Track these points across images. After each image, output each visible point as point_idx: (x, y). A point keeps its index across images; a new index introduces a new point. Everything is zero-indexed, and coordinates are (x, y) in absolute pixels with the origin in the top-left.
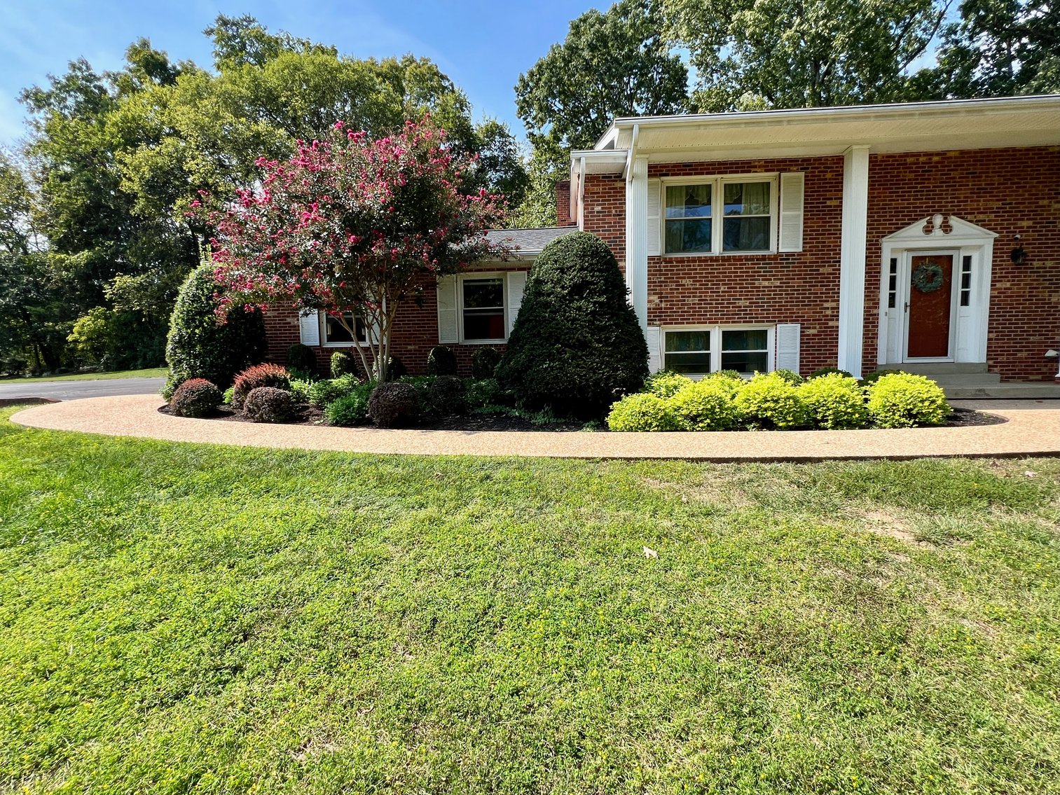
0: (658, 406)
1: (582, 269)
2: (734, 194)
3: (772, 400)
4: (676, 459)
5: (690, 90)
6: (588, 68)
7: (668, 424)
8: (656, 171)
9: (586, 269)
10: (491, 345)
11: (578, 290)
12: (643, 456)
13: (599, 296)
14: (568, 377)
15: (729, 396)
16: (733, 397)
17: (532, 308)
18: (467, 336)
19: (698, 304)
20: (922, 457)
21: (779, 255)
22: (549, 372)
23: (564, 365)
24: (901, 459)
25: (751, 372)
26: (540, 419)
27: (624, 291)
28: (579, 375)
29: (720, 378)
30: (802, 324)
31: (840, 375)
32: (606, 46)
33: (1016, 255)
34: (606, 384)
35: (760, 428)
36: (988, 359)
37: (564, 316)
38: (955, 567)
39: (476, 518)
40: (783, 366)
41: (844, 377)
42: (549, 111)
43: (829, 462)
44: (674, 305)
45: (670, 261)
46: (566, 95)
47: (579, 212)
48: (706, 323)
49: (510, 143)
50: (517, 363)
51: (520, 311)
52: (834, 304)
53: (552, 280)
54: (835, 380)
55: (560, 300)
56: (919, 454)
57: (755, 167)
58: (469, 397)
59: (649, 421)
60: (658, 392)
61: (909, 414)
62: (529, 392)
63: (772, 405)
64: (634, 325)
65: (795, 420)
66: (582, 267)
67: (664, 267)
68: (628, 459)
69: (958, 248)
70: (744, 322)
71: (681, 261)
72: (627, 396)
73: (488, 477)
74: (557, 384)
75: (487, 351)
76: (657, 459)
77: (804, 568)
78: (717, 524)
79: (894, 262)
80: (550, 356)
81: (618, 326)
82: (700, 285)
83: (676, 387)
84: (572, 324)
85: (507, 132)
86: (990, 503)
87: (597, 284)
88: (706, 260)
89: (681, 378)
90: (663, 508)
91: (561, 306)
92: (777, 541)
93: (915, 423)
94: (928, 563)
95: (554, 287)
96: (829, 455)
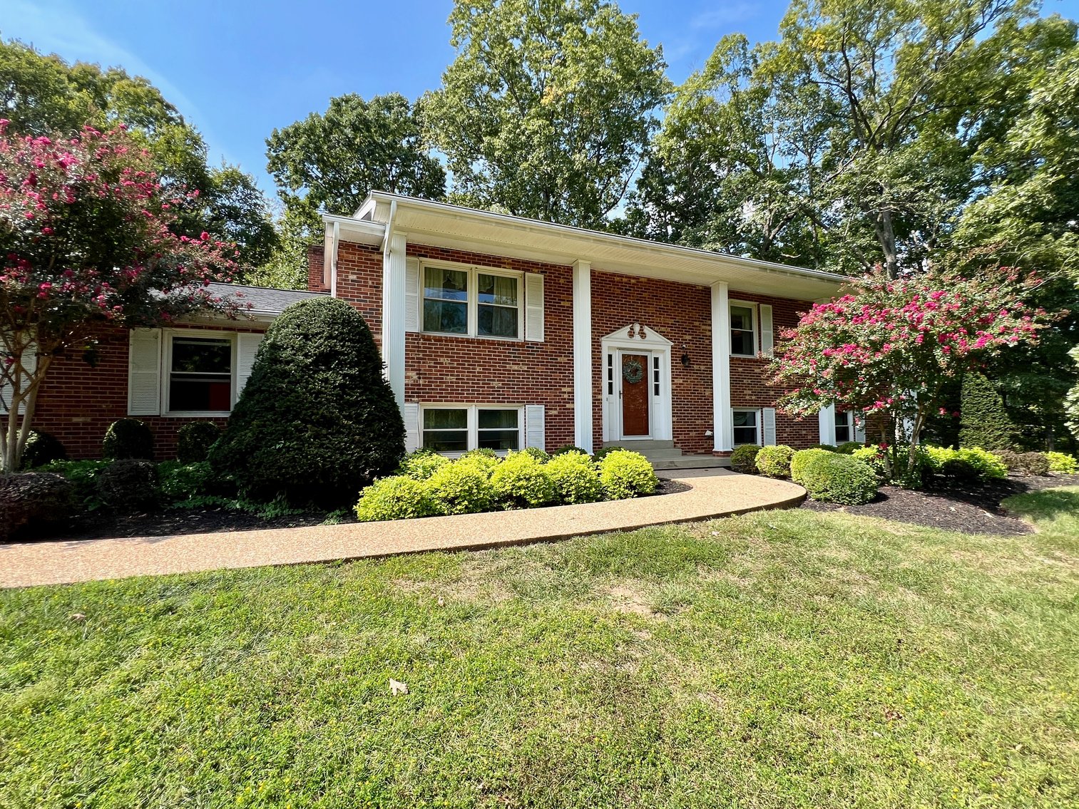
0: (414, 490)
1: (330, 337)
2: (487, 285)
3: (525, 478)
4: (432, 551)
5: (448, 190)
6: (349, 144)
7: (425, 509)
8: (414, 250)
9: (335, 338)
10: (210, 419)
11: (325, 359)
12: (397, 551)
13: (350, 368)
14: (308, 460)
15: (486, 475)
16: (490, 476)
17: (264, 377)
18: (173, 406)
19: (456, 383)
20: (645, 526)
21: (525, 344)
22: (284, 454)
23: (303, 445)
24: (630, 529)
25: (506, 449)
26: (270, 512)
27: (379, 365)
28: (322, 456)
29: (477, 457)
30: (546, 406)
31: (578, 452)
32: (369, 131)
33: (684, 359)
34: (356, 467)
35: (515, 507)
36: (674, 437)
37: (306, 388)
38: (685, 636)
39: (132, 685)
40: (532, 444)
41: (581, 454)
42: (305, 175)
43: (576, 539)
44: (433, 382)
45: (429, 339)
46: (324, 164)
47: (332, 278)
48: (463, 401)
49: (257, 198)
50: (240, 442)
51: (250, 379)
52: (570, 389)
53: (293, 347)
54: (574, 457)
55: (302, 370)
56: (643, 523)
57: (505, 263)
58: (166, 488)
59: (405, 507)
60: (415, 473)
61: (632, 487)
62: (256, 478)
63: (525, 483)
64: (390, 401)
65: (544, 497)
66: (331, 335)
67: (423, 344)
68: (377, 557)
69: (650, 351)
70: (498, 402)
71: (440, 339)
72: (380, 479)
73: (170, 609)
74: (294, 468)
75: (202, 426)
76: (411, 553)
77: (565, 668)
78: (476, 629)
79: (610, 356)
80: (286, 435)
81: (371, 402)
82: (458, 364)
83: (433, 468)
84: (316, 398)
85: (252, 184)
86: (697, 564)
87: (347, 354)
88: (462, 341)
89: (440, 457)
90: (415, 618)
91: (303, 376)
92: (536, 638)
93: (635, 493)
94: (663, 636)
95: (294, 355)
96: (576, 532)
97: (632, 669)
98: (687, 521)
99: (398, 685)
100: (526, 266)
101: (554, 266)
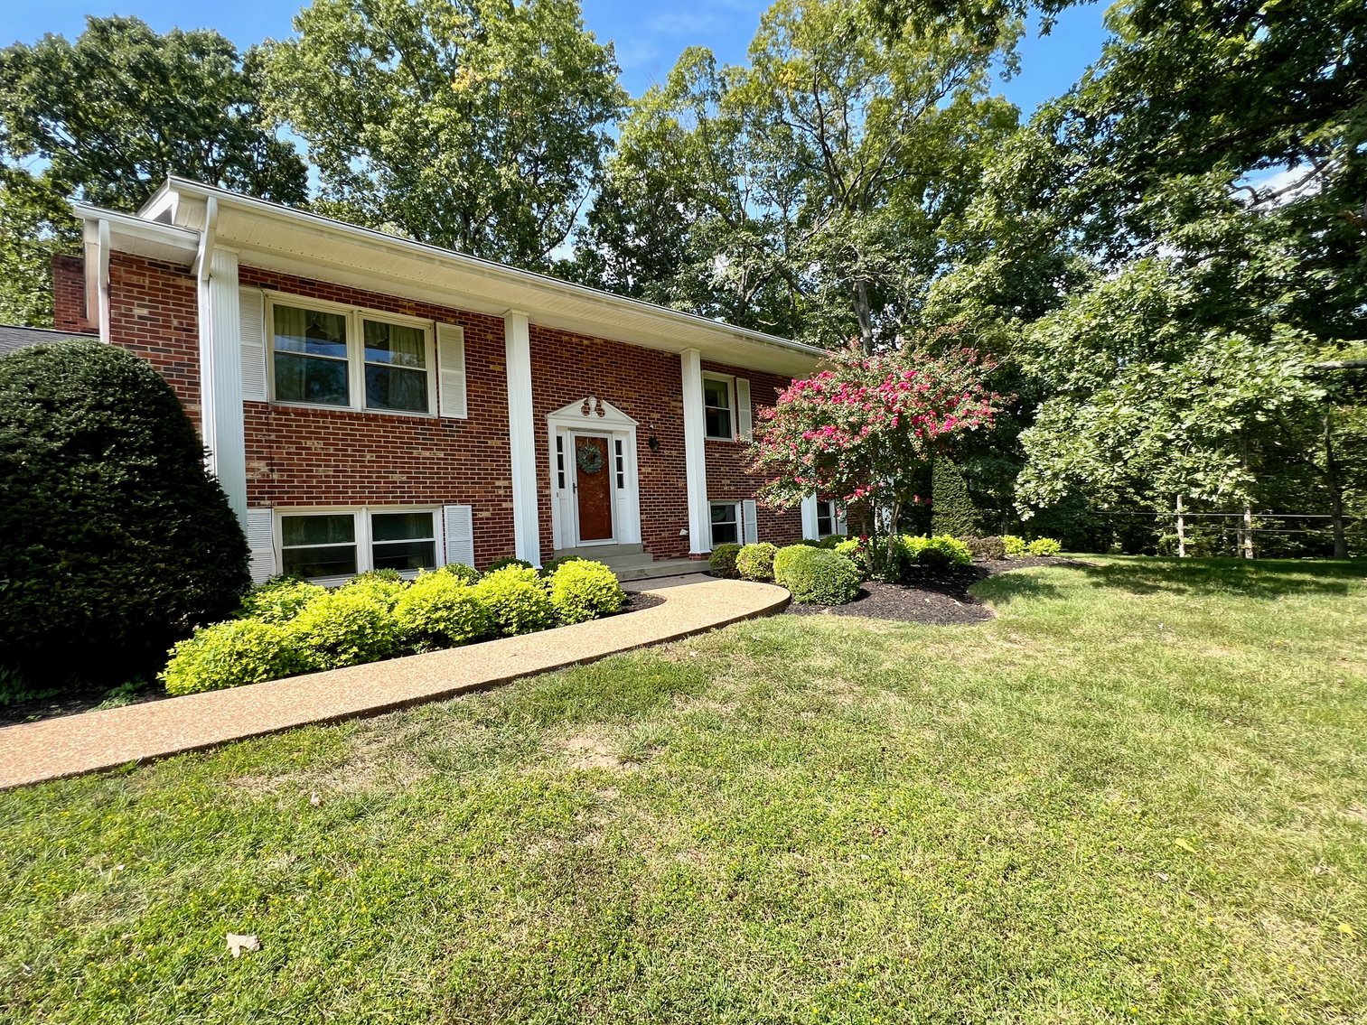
0: (267, 639)
1: (100, 406)
2: (378, 337)
3: (445, 607)
4: (300, 726)
5: (312, 194)
7: (288, 664)
8: (253, 277)
9: (109, 408)
11: (88, 443)
12: (237, 734)
13: (141, 456)
14: (62, 607)
15: (385, 608)
16: (391, 608)
19: (334, 477)
20: (609, 654)
21: (439, 421)
23: (52, 584)
24: (591, 660)
25: (414, 568)
27: (196, 451)
28: (91, 600)
29: (371, 583)
30: (473, 506)
31: (520, 566)
32: (164, 82)
33: (652, 443)
34: (160, 612)
35: (431, 648)
36: (642, 540)
37: (53, 489)
38: (661, 786)
40: (455, 559)
41: (524, 568)
42: (41, 136)
43: (520, 681)
44: (295, 476)
45: (285, 412)
47: (100, 311)
48: (347, 503)
52: (506, 483)
53: (21, 421)
54: (515, 572)
55: (42, 460)
56: (607, 651)
57: (404, 307)
59: (252, 666)
60: (268, 613)
61: (591, 606)
63: (445, 614)
65: (474, 629)
66: (100, 402)
67: (275, 419)
68: (202, 749)
69: (611, 432)
70: (402, 502)
71: (304, 413)
72: (206, 627)
74: (33, 622)
76: (264, 734)
77: (506, 858)
78: (373, 830)
79: (559, 439)
80: (14, 569)
81: (184, 509)
82: (335, 450)
83: (299, 603)
84: (74, 506)
86: (672, 694)
87: (135, 435)
88: (342, 416)
89: (310, 587)
90: (272, 831)
91: (44, 471)
92: (465, 826)
93: (596, 613)
94: (633, 791)
95: (25, 434)
96: (519, 672)
97: (594, 840)
98: (660, 642)
99: (242, 940)
100: (438, 313)
101: (479, 316)
